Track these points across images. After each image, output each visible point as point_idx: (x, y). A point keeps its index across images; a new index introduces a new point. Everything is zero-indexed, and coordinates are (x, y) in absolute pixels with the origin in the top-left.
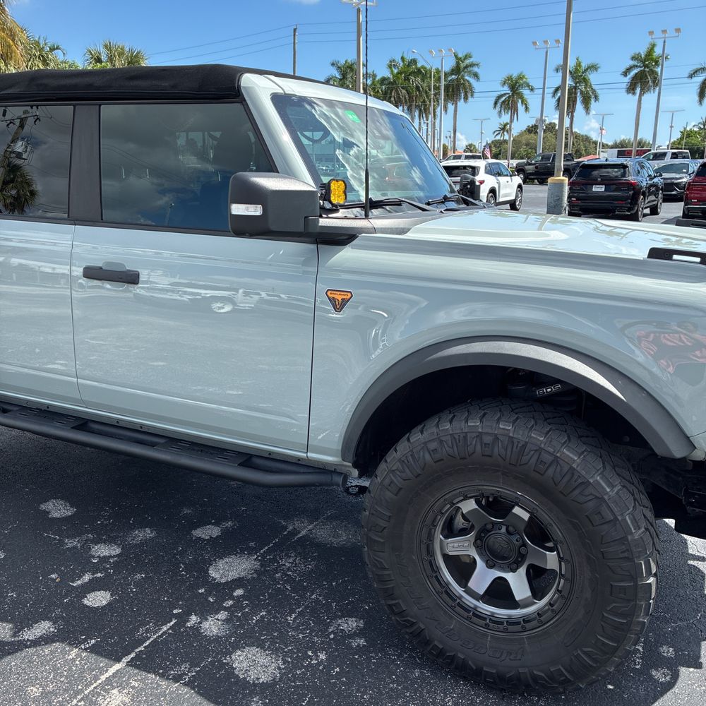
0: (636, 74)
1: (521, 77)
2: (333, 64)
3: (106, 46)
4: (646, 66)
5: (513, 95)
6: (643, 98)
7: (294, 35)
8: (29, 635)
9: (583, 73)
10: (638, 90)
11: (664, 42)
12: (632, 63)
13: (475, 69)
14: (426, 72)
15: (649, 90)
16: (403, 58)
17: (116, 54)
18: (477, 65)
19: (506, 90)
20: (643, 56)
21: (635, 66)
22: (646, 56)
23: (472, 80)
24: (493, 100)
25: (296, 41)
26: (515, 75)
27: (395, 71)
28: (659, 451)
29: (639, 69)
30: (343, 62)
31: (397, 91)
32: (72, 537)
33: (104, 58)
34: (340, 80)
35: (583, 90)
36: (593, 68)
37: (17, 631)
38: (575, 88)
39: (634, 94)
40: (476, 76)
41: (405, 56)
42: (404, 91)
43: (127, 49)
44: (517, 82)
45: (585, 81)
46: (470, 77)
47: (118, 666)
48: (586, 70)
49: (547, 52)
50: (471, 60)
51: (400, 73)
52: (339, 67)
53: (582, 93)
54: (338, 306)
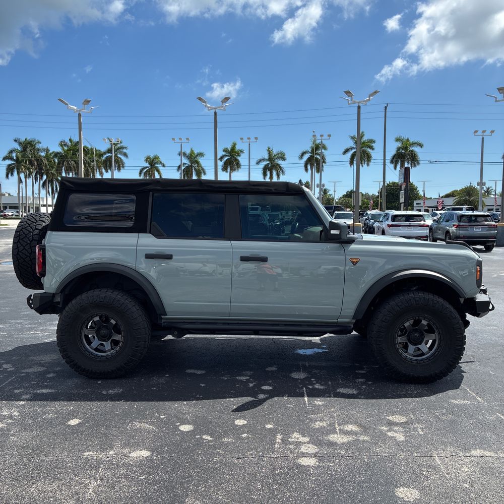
0: (227, 160)
1: (156, 157)
2: (15, 141)
4: (232, 156)
5: (151, 168)
6: (232, 174)
9: (195, 157)
10: (229, 170)
11: (249, 144)
12: (224, 153)
13: (125, 151)
14: (88, 150)
15: (235, 170)
16: (70, 140)
18: (126, 148)
19: (147, 165)
20: (229, 150)
21: (226, 156)
22: (231, 150)
23: (123, 158)
24: (139, 171)
26: (152, 156)
27: (66, 148)
29: (228, 157)
30: (23, 140)
31: (67, 161)
34: (22, 151)
35: (197, 168)
36: (201, 155)
38: (191, 166)
39: (227, 171)
40: (125, 155)
41: (72, 139)
42: (72, 162)
44: (153, 161)
45: (198, 163)
46: (121, 155)
48: (197, 156)
49: (181, 145)
50: (122, 145)
51: (69, 150)
52: (20, 143)
53: (196, 170)
54: (355, 263)
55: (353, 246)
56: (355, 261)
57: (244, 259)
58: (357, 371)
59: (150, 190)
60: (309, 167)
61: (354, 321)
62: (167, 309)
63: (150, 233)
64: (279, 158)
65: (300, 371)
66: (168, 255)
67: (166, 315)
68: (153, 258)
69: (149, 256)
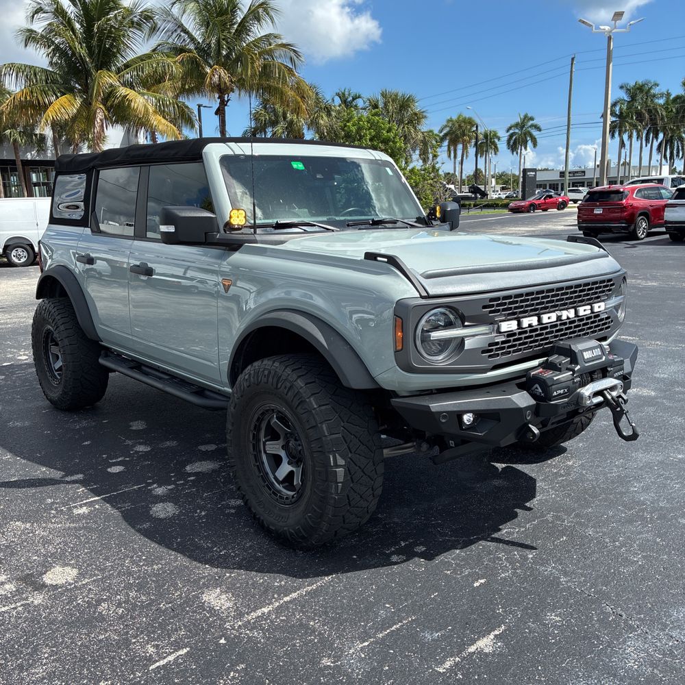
2: (621, 87)
3: (382, 95)
7: (572, 64)
8: (68, 479)
17: (390, 100)
25: (574, 70)
28: (344, 384)
30: (632, 84)
32: (130, 440)
33: (381, 105)
34: (629, 102)
37: (66, 475)
43: (400, 95)
47: (97, 498)
52: (628, 90)
54: (226, 288)
55: (237, 257)
67: (102, 341)
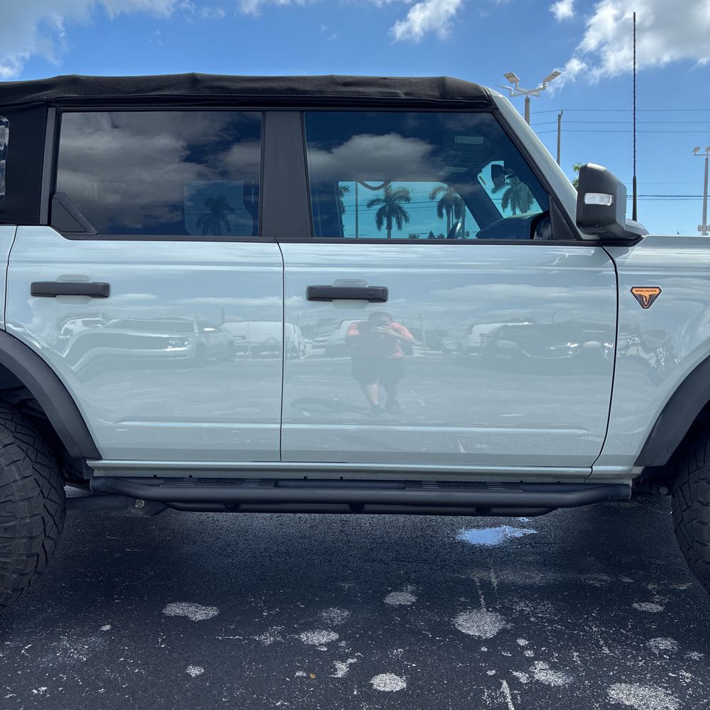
54: (646, 303)
56: (647, 294)
57: (318, 294)
58: (635, 605)
59: (48, 103)
60: (444, 211)
61: (638, 470)
62: (101, 441)
63: (49, 224)
64: (401, 198)
65: (479, 607)
66: (95, 285)
67: (100, 458)
68: (54, 295)
69: (42, 290)
